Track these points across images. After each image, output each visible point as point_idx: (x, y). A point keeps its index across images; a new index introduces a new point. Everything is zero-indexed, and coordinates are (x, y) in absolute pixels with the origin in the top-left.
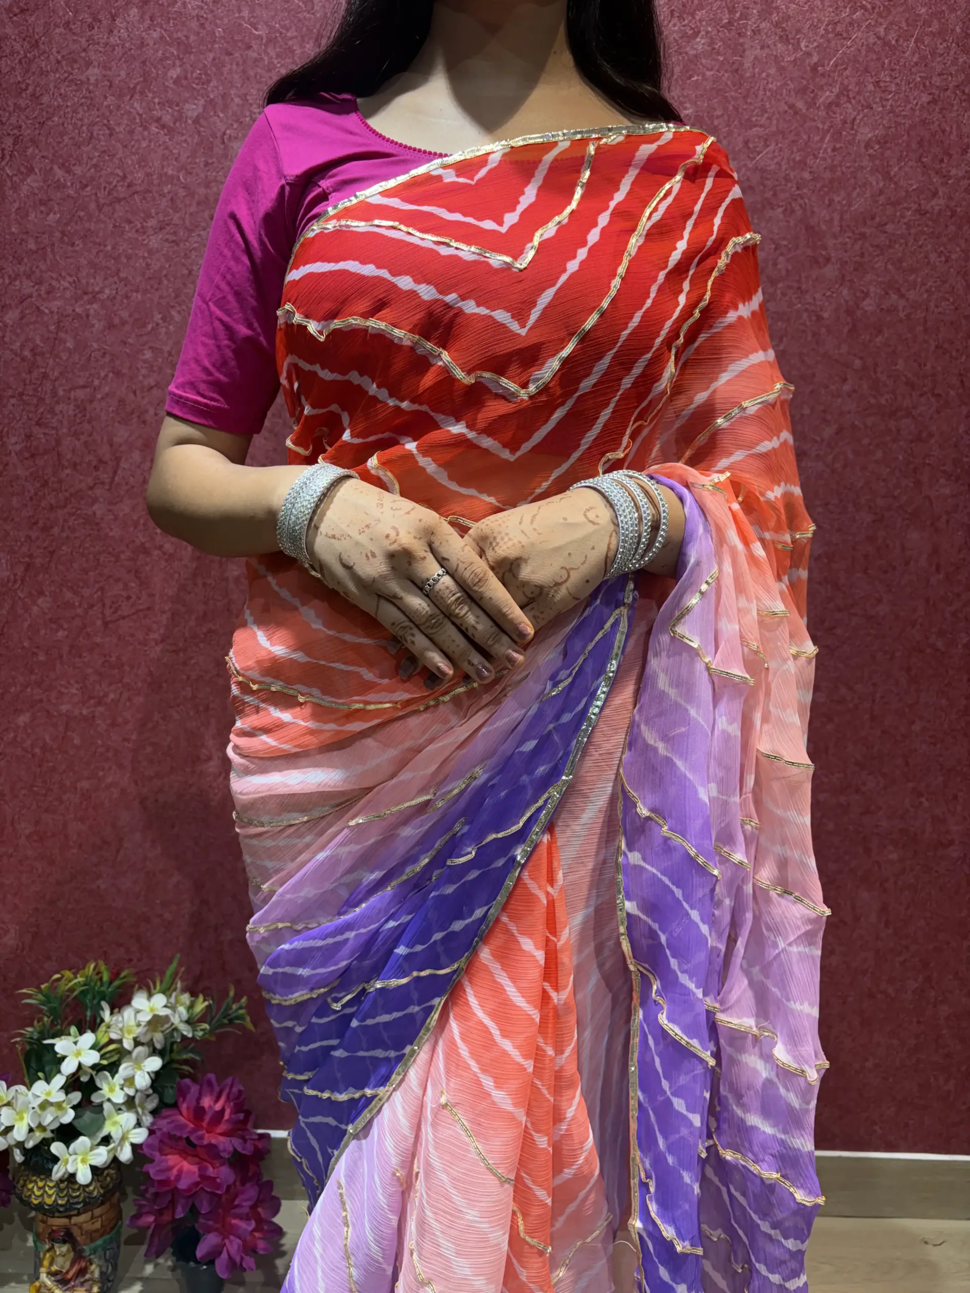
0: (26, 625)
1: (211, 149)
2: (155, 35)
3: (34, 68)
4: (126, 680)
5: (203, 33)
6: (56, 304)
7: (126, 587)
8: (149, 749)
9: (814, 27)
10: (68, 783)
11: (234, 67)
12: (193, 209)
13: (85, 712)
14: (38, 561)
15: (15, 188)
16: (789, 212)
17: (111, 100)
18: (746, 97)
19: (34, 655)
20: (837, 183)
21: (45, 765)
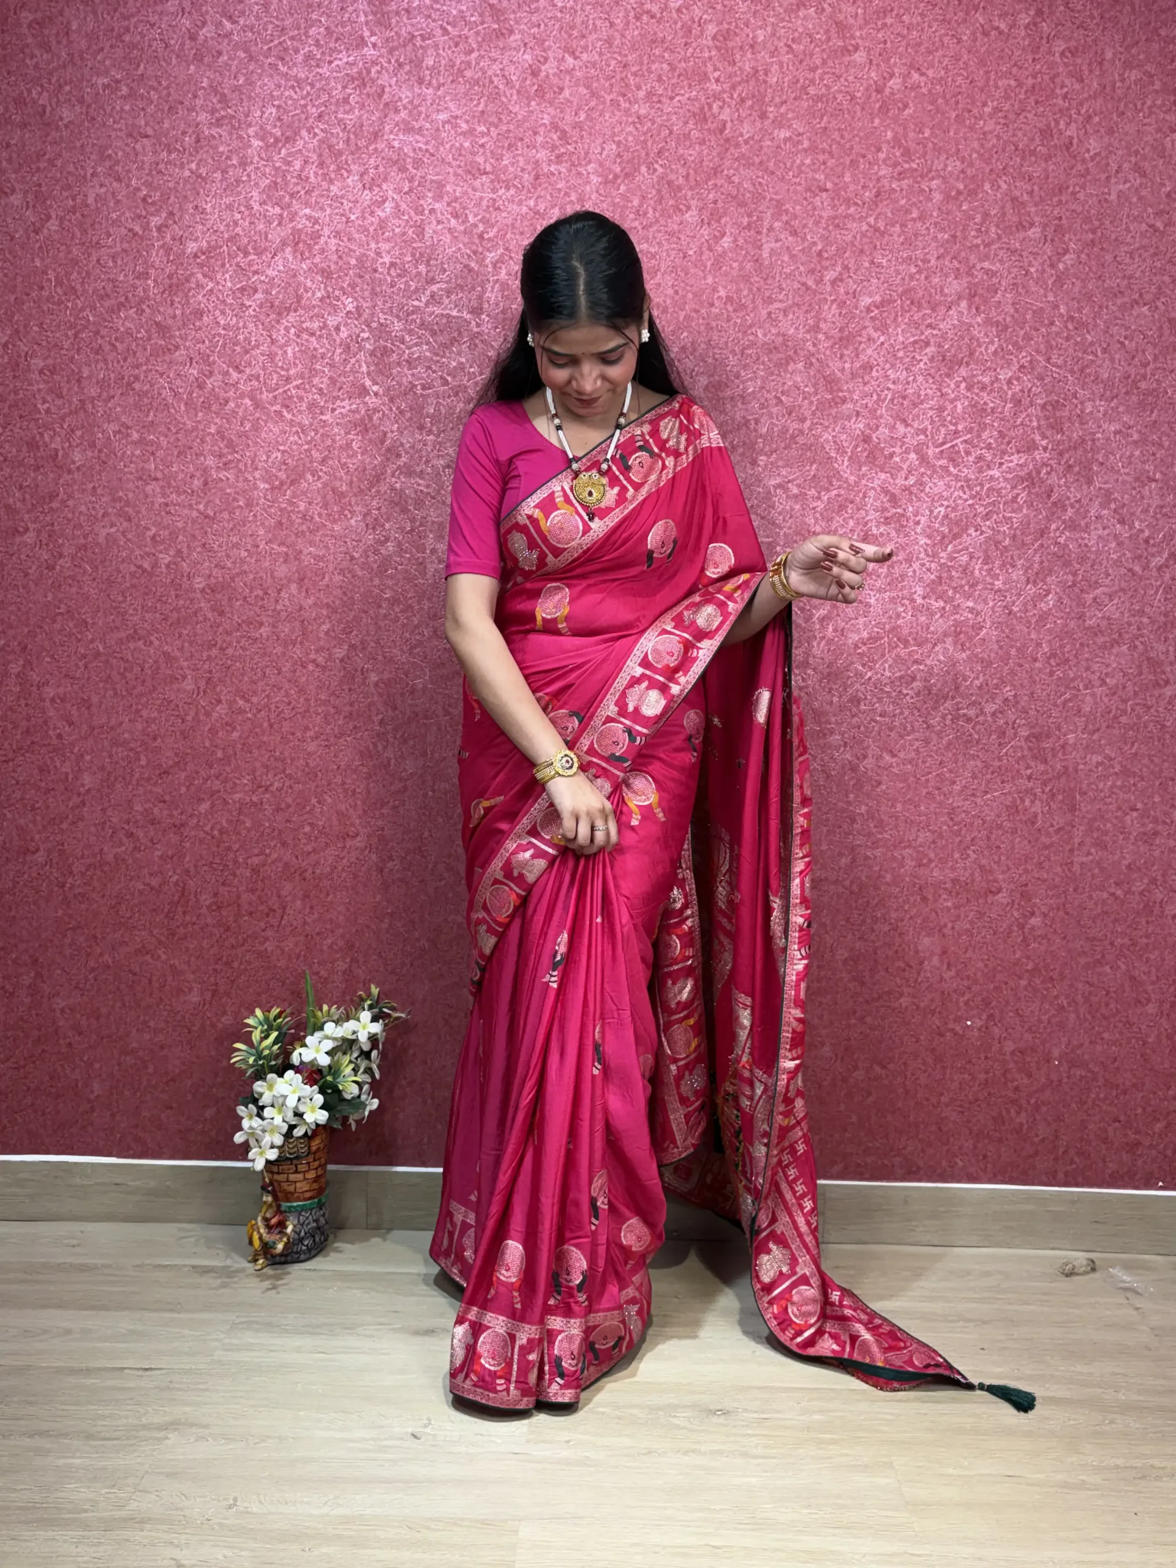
0: (206, 729)
1: (349, 348)
4: (288, 772)
5: (341, 263)
8: (307, 829)
9: (819, 222)
10: (241, 860)
11: (365, 287)
13: (255, 799)
14: (217, 675)
18: (765, 280)
19: (213, 753)
20: (845, 339)
21: (222, 845)
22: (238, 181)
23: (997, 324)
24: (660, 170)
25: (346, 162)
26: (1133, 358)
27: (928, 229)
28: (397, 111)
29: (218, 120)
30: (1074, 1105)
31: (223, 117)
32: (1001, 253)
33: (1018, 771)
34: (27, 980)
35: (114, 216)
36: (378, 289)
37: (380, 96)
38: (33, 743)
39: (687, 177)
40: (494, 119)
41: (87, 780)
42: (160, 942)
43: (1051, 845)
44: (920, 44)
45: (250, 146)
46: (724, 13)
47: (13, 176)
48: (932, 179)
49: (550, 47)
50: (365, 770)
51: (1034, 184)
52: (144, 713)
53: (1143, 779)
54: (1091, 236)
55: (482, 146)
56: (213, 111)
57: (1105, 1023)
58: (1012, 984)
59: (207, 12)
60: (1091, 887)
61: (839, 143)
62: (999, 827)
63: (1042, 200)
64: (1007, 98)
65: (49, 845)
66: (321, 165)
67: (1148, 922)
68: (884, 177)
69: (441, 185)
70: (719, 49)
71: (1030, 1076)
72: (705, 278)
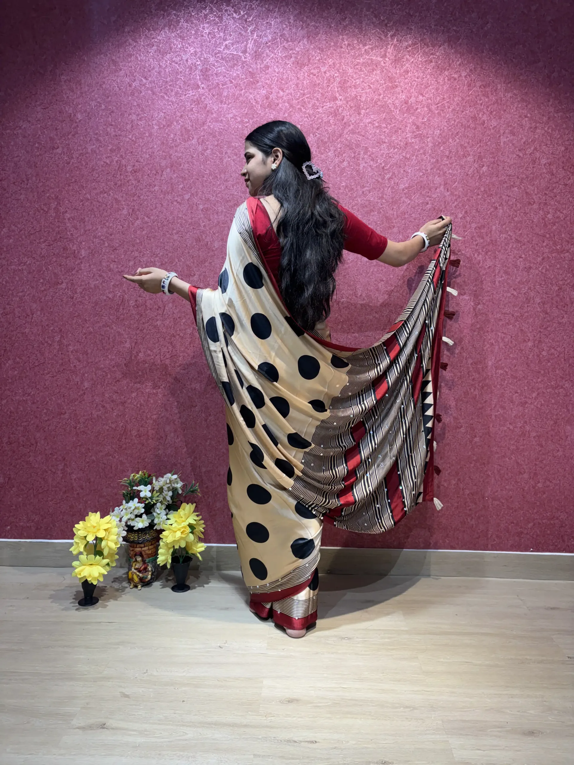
0: (135, 363)
2: (175, 176)
3: (138, 188)
4: (168, 380)
5: (190, 174)
6: (145, 259)
7: (168, 348)
8: (176, 404)
9: (382, 155)
10: (149, 417)
12: (187, 226)
13: (154, 391)
14: (139, 341)
15: (133, 224)
16: (379, 213)
17: (162, 196)
18: (361, 179)
19: (138, 372)
20: (394, 202)
21: (141, 410)
22: (148, 142)
23: (456, 195)
24: (318, 136)
25: (192, 134)
26: (512, 208)
27: (427, 158)
28: (212, 114)
29: (140, 118)
30: (494, 517)
31: (142, 117)
32: (457, 167)
33: (469, 377)
34: (61, 467)
35: (99, 157)
36: (204, 184)
37: (205, 108)
38: (64, 369)
39: (329, 138)
40: (251, 116)
41: (86, 384)
42: (115, 451)
43: (483, 408)
44: (422, 85)
45: (153, 128)
46: (343, 73)
47: (58, 141)
48: (428, 137)
49: (273, 88)
50: (199, 379)
51: (470, 139)
52: (109, 357)
53: (520, 380)
54: (493, 160)
55: (246, 127)
56: (138, 115)
57: (507, 482)
58: (467, 466)
59: (136, 76)
60: (499, 425)
61: (390, 124)
62: (462, 400)
63: (473, 145)
64: (458, 105)
65: (70, 411)
66: (182, 135)
67: (523, 440)
68: (409, 137)
69: (229, 142)
70: (341, 87)
71: (476, 504)
72: (337, 178)
